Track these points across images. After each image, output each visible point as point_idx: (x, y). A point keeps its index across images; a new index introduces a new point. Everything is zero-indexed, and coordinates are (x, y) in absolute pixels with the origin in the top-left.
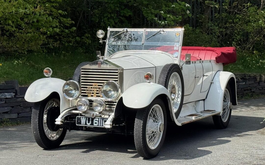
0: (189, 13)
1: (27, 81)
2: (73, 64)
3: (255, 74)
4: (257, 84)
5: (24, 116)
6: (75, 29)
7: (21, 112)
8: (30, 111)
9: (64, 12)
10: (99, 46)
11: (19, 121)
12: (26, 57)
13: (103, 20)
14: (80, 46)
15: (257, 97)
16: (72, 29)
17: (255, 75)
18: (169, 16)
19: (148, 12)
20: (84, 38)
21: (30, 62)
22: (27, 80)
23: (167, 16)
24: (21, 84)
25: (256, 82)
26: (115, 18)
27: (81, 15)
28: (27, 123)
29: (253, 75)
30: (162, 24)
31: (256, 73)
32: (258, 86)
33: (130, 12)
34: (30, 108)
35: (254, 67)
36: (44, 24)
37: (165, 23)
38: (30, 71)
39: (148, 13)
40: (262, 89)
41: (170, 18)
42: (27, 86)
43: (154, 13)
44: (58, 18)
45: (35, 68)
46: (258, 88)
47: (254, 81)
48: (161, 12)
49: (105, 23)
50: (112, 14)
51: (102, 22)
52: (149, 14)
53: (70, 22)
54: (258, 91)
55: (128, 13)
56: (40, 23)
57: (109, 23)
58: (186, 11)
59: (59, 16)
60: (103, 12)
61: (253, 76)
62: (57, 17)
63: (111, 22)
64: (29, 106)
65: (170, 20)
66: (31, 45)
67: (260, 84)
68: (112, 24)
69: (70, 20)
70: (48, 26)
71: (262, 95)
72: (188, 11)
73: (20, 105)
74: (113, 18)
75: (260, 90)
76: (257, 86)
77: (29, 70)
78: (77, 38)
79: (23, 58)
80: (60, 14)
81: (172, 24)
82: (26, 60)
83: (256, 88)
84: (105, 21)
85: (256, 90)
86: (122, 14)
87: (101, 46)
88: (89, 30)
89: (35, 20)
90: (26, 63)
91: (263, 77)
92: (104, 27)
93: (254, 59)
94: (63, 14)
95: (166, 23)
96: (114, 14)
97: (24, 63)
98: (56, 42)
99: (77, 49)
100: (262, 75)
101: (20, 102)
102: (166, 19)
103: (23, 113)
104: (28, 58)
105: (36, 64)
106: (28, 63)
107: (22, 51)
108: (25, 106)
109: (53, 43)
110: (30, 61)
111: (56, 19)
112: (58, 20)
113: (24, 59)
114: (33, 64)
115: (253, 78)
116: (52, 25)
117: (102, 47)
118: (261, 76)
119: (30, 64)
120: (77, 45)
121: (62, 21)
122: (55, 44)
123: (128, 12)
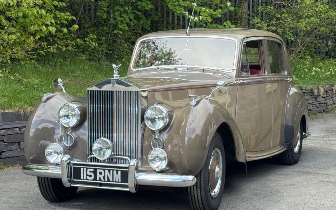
0: (230, 6)
1: (13, 104)
2: (75, 76)
3: (311, 86)
4: (314, 99)
5: (9, 156)
6: (77, 28)
7: (5, 150)
8: (18, 149)
9: (62, 3)
10: (108, 52)
11: (2, 163)
12: (9, 68)
13: (113, 15)
14: (81, 52)
15: (314, 117)
16: (74, 28)
17: (312, 88)
18: (204, 10)
19: (175, 3)
20: (88, 40)
21: (15, 75)
22: (12, 101)
23: (202, 9)
24: (3, 108)
25: (312, 97)
26: (129, 12)
27: (82, 8)
28: (14, 166)
29: (309, 88)
30: (195, 20)
31: (313, 86)
32: (315, 102)
33: (150, 5)
34: (18, 144)
35: (308, 77)
36: (33, 20)
37: (199, 19)
38: (16, 88)
39: (175, 6)
40: (320, 106)
41: (206, 12)
42: (12, 110)
43: (184, 5)
44: (53, 12)
45: (23, 83)
46: (315, 105)
47: (311, 96)
48: (192, 3)
49: (115, 19)
50: (126, 7)
51: (111, 18)
52: (177, 7)
53: (70, 18)
54: (315, 108)
55: (147, 6)
56: (28, 19)
57: (121, 19)
58: (225, 3)
59: (53, 9)
60: (112, 4)
61: (310, 90)
62: (51, 11)
63: (125, 18)
64: (16, 142)
65: (205, 15)
66: (17, 50)
67: (318, 100)
68: (126, 21)
69: (68, 15)
70: (40, 23)
71: (320, 113)
72: (228, 2)
73: (3, 141)
74: (127, 12)
75: (317, 107)
76: (313, 102)
77: (14, 87)
78: (78, 40)
79: (4, 69)
80: (55, 7)
81: (208, 20)
82: (9, 73)
83: (313, 105)
84: (115, 17)
85: (313, 107)
86: (139, 7)
87: (110, 51)
88: (93, 28)
89: (21, 14)
90: (9, 77)
91: (321, 90)
92: (114, 24)
93: (305, 66)
94: (61, 6)
95: (201, 19)
96: (129, 7)
97: (7, 76)
98: (53, 46)
99: (78, 55)
100: (320, 87)
101: (4, 136)
102: (201, 14)
103: (7, 151)
104: (11, 69)
105: (24, 78)
106: (12, 77)
107: (4, 60)
108: (11, 142)
109: (49, 48)
110: (16, 73)
111: (49, 13)
112: (53, 14)
113: (6, 70)
114: (20, 77)
115: (310, 92)
116: (46, 21)
117: (113, 52)
118: (318, 89)
119: (16, 78)
120: (77, 50)
121: (58, 16)
122: (51, 48)
123: (147, 4)
